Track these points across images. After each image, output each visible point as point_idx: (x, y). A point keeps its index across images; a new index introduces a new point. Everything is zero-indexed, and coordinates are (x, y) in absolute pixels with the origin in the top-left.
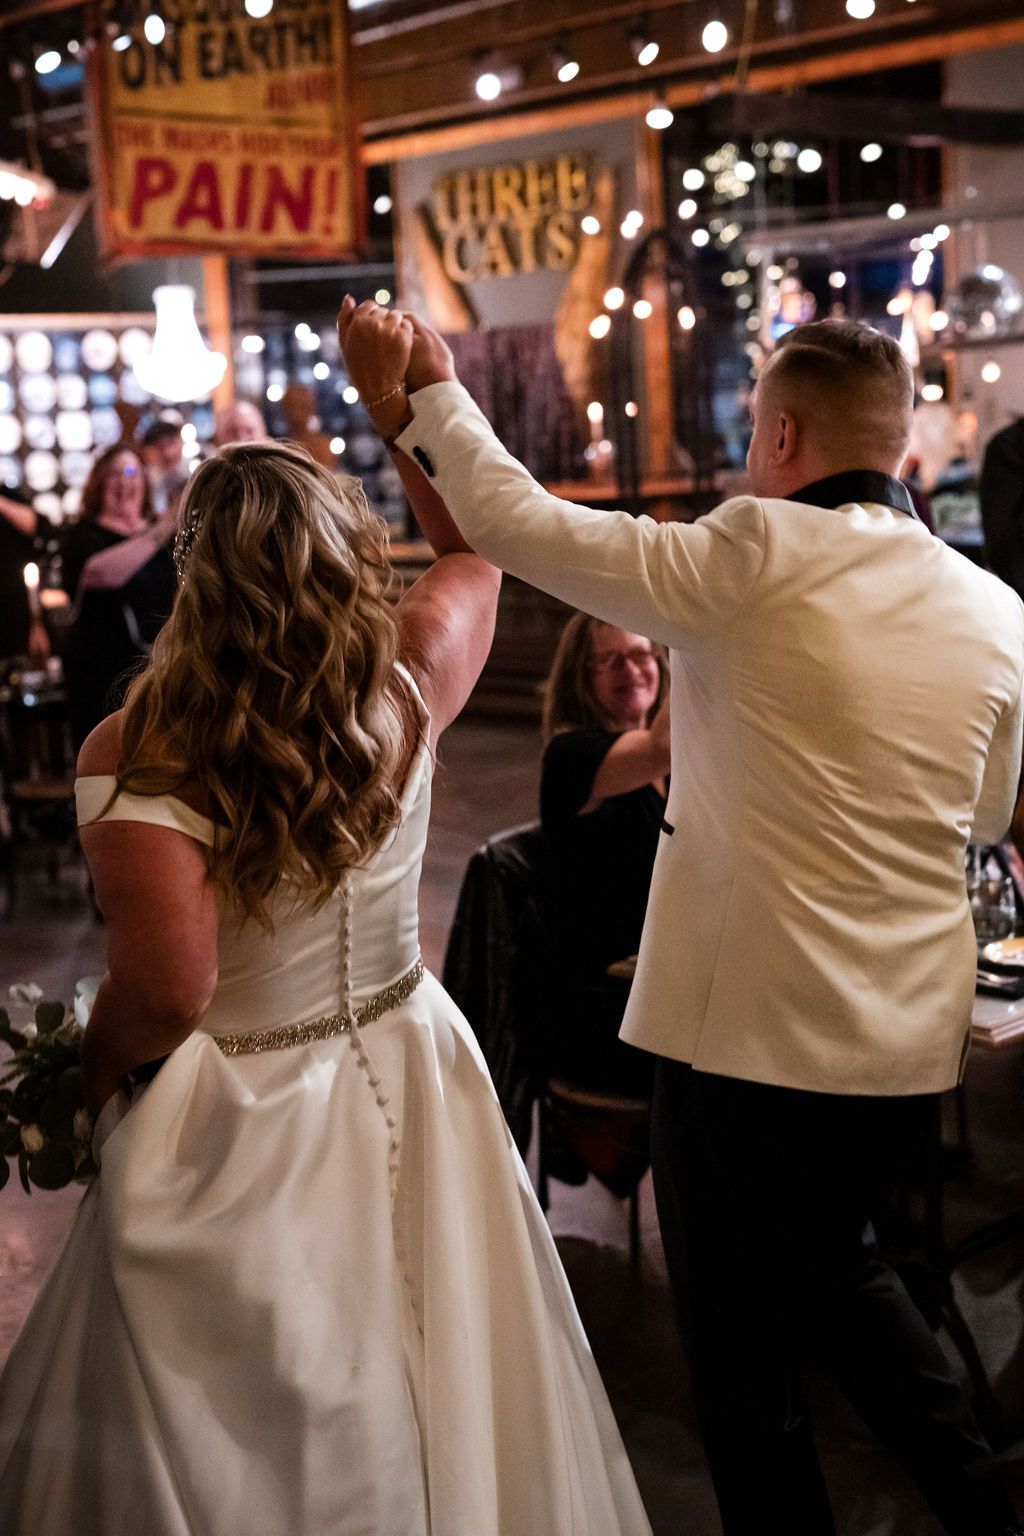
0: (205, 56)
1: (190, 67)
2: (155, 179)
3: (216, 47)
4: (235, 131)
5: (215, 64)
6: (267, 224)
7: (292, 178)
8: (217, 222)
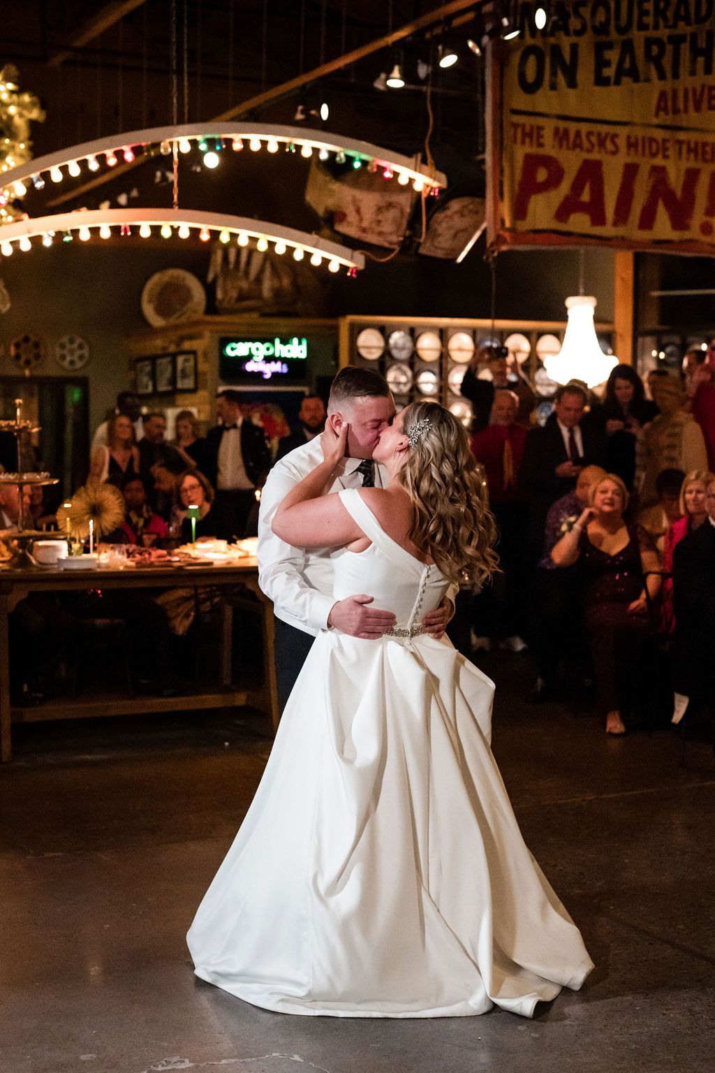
0: (601, 63)
1: (585, 73)
2: (542, 175)
3: (613, 55)
4: (623, 132)
5: (609, 72)
6: (647, 220)
7: (675, 178)
8: (599, 219)
